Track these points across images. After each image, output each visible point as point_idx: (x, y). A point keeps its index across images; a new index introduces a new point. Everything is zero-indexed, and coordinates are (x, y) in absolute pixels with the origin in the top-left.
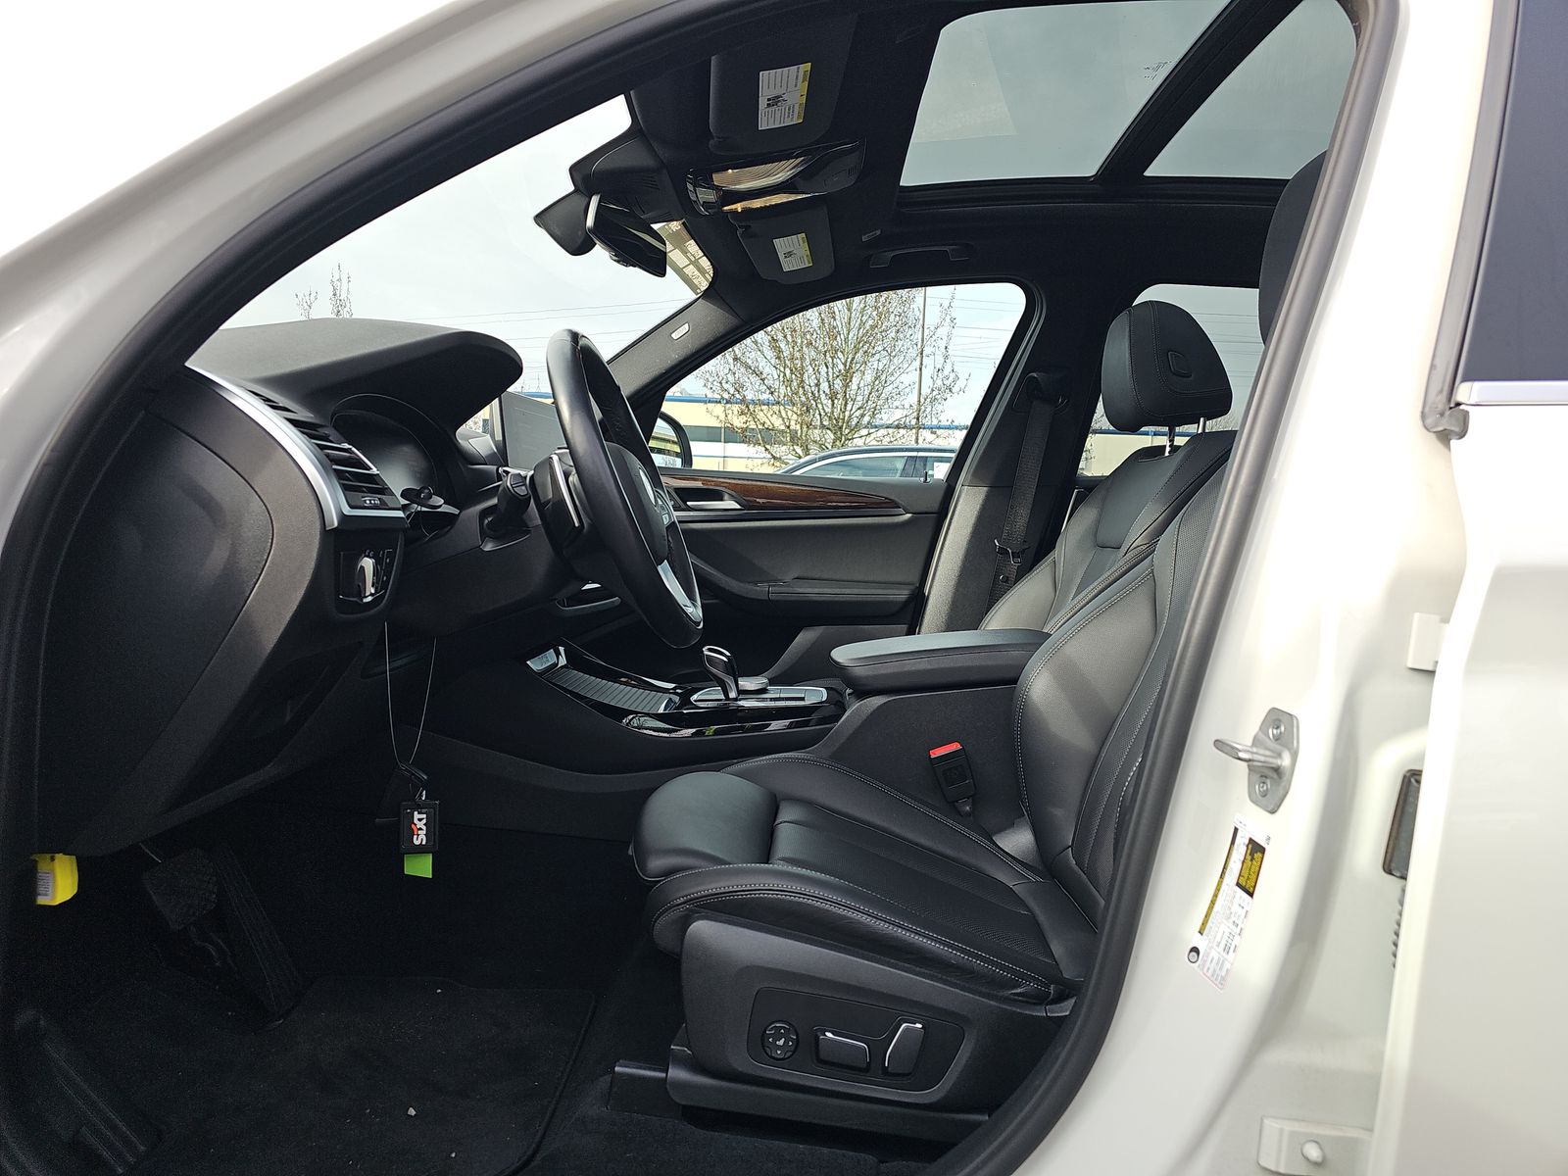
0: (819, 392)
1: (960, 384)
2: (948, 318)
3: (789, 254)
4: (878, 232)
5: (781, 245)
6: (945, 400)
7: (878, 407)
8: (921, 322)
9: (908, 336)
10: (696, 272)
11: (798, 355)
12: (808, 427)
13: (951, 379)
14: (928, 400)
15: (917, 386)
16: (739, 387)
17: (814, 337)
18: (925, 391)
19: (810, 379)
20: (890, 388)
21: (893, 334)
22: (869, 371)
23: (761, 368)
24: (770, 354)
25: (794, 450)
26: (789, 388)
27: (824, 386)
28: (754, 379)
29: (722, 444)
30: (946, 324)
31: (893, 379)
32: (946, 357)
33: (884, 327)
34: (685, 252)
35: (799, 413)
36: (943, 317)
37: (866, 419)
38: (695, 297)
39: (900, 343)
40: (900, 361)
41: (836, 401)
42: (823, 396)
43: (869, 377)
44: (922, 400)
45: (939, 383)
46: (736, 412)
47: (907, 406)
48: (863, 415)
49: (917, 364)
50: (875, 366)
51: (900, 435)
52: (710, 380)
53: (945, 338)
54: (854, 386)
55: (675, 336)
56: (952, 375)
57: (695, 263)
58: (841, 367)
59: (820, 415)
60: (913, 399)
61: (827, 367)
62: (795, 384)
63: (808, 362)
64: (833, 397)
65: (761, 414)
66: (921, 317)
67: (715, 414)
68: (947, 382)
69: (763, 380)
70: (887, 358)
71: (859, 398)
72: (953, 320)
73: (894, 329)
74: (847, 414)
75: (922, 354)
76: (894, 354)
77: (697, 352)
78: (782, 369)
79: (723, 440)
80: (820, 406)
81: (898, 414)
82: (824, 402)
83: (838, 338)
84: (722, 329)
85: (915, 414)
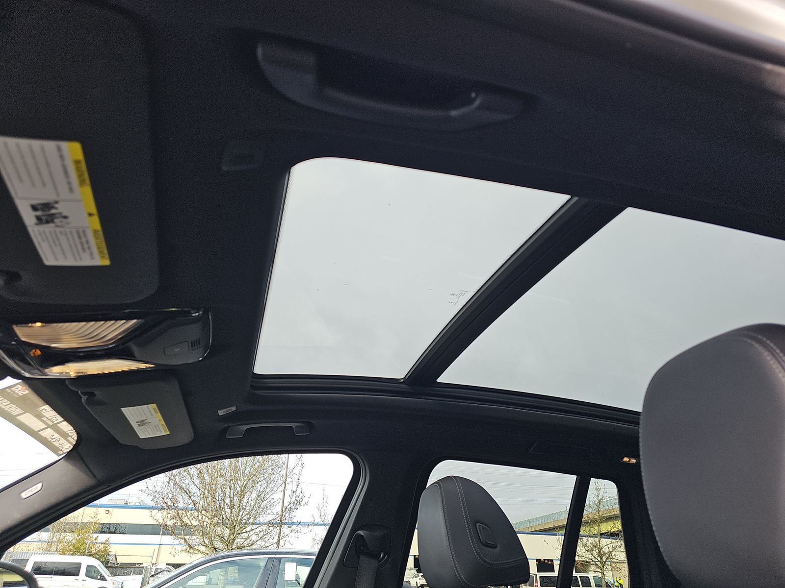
0: (224, 504)
1: (305, 500)
2: (300, 463)
3: (142, 423)
4: (234, 409)
5: (131, 413)
6: (297, 509)
7: (258, 513)
8: (286, 465)
9: (278, 472)
10: (56, 435)
11: (214, 482)
12: (214, 526)
13: (300, 497)
14: (287, 509)
15: (281, 501)
16: (174, 500)
17: (225, 471)
18: (286, 504)
19: (219, 496)
20: (266, 502)
21: (270, 471)
22: (255, 492)
23: (190, 489)
24: (197, 481)
25: (204, 541)
26: (205, 502)
27: (228, 501)
28: (185, 496)
29: (160, 536)
30: (299, 466)
31: (268, 496)
32: (298, 485)
33: (265, 467)
34: (39, 416)
35: (210, 517)
36: (298, 462)
37: (251, 520)
38: (57, 458)
39: (273, 476)
40: (273, 486)
41: (233, 510)
42: (226, 507)
43: (254, 495)
44: (284, 509)
45: (294, 499)
46: (169, 517)
47: (275, 513)
48: (249, 518)
49: (282, 488)
50: (259, 489)
51: (270, 530)
52: (157, 496)
53: (298, 474)
54: (245, 501)
55: (24, 495)
56: (301, 495)
57: (55, 427)
58: (239, 489)
59: (223, 518)
60: (278, 508)
61: (231, 489)
62: (210, 499)
63: (219, 486)
64: (232, 507)
65: (186, 518)
66: (286, 462)
67: (156, 518)
68: (298, 499)
69: (190, 497)
70: (266, 484)
71: (248, 508)
72: (303, 464)
73: (270, 468)
74: (239, 517)
75: (285, 482)
76: (270, 482)
77: (42, 512)
78: (203, 490)
79: (161, 534)
80: (223, 513)
81: (269, 518)
82: (227, 510)
83: (239, 472)
84: (75, 489)
85: (279, 518)
